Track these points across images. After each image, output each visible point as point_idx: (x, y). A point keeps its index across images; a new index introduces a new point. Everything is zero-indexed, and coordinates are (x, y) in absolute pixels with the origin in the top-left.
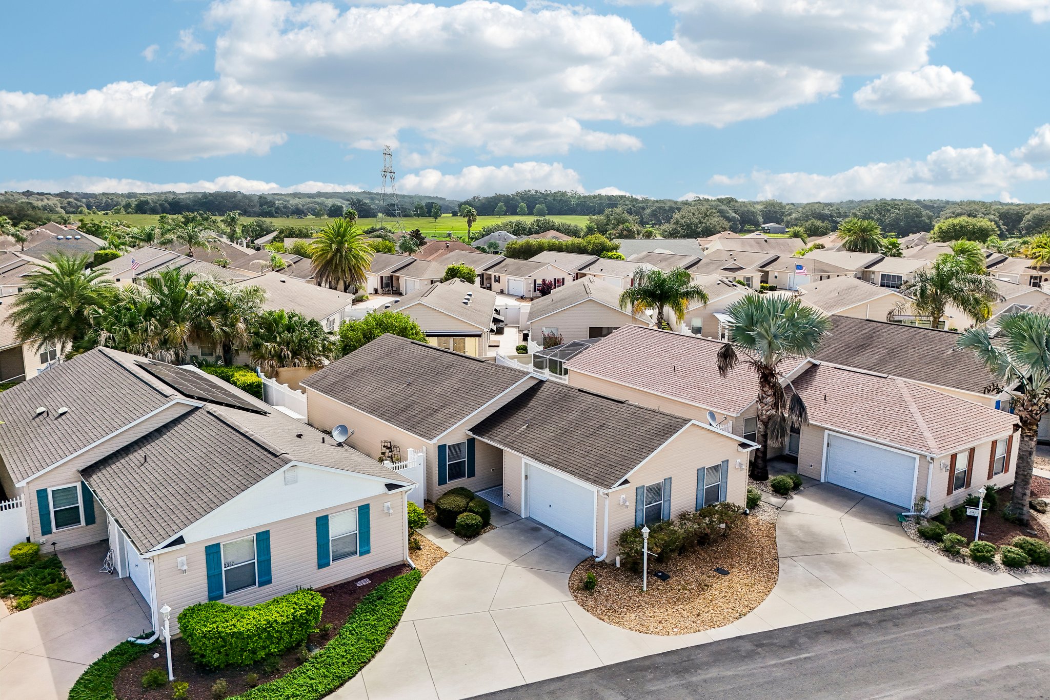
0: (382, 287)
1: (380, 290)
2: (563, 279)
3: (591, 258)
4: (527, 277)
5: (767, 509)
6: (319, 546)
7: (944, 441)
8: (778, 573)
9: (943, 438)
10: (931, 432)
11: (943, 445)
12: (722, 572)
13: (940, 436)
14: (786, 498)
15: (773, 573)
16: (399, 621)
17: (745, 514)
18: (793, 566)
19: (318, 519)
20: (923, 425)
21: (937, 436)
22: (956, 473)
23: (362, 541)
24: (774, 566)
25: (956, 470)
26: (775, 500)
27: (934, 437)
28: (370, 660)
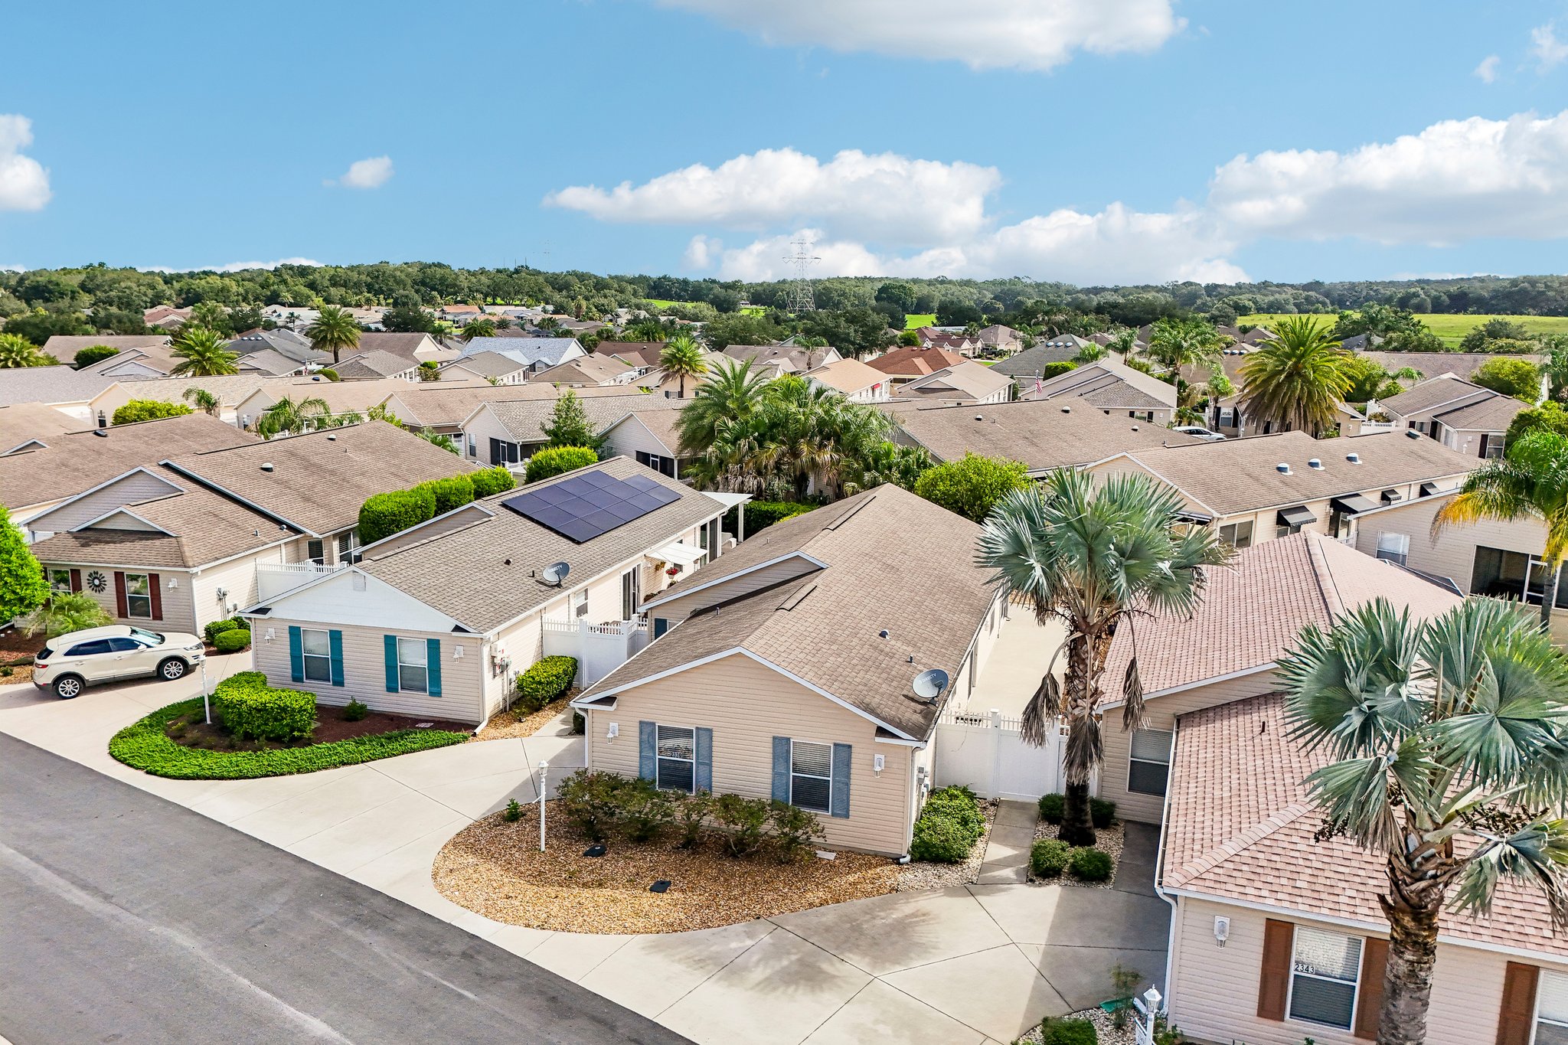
5: (951, 875)
6: (387, 667)
7: (1252, 877)
8: (709, 927)
9: (1259, 870)
10: (1253, 847)
11: (1223, 879)
12: (661, 887)
13: (1265, 863)
14: (1032, 881)
15: (705, 924)
16: (363, 762)
17: (896, 860)
18: (750, 935)
19: (386, 637)
20: (1266, 829)
21: (1250, 861)
22: (1292, 973)
23: (432, 679)
24: (728, 920)
25: (1293, 966)
26: (1008, 873)
27: (1237, 859)
28: (282, 774)
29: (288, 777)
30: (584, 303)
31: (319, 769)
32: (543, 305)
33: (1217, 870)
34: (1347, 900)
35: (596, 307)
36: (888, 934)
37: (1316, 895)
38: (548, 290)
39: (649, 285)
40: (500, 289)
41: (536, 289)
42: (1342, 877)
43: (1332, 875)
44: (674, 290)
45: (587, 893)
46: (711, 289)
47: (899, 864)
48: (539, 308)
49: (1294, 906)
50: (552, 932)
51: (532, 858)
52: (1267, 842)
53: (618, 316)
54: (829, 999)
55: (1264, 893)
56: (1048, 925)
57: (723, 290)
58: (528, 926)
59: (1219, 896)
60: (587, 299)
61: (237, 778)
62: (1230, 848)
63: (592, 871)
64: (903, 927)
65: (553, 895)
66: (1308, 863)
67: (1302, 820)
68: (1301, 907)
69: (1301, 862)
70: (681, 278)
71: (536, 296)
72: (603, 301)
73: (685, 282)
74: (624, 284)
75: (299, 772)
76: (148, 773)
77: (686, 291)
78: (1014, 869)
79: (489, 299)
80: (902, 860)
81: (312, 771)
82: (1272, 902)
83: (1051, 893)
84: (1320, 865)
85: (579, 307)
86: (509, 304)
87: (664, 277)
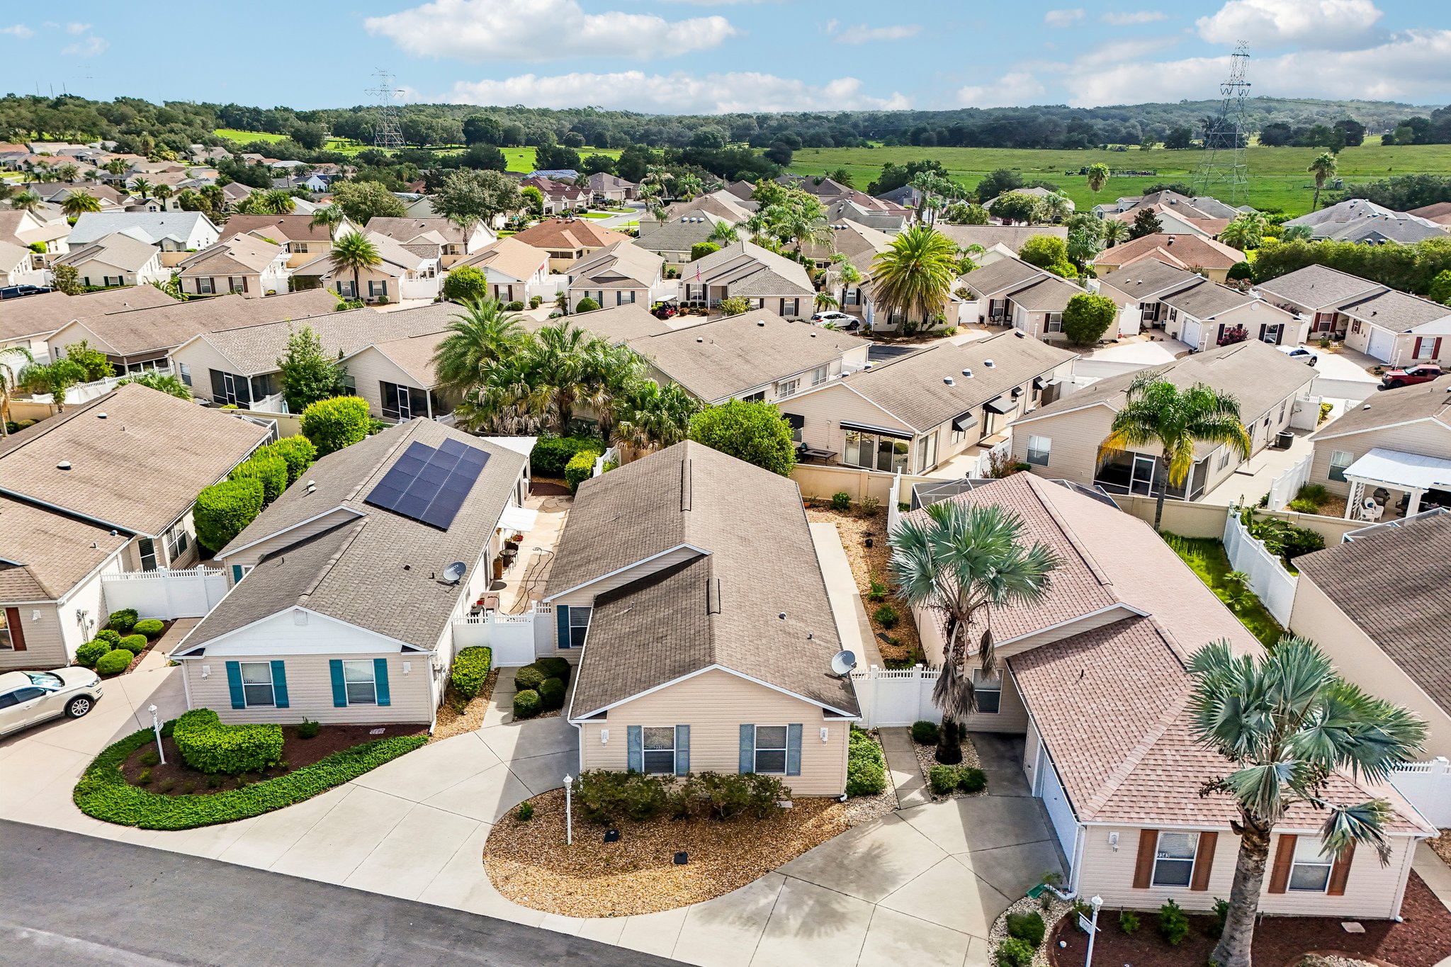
0: (990, 315)
1: (987, 320)
2: (1282, 326)
3: (1375, 287)
4: (1206, 319)
5: (879, 805)
6: (334, 686)
7: (1132, 804)
8: (738, 887)
9: (1134, 799)
10: (1126, 783)
11: (1116, 809)
12: (681, 859)
13: (1136, 794)
14: (935, 799)
15: (733, 886)
16: (348, 781)
17: (837, 799)
18: (772, 888)
19: (331, 662)
20: (1128, 767)
21: (1127, 793)
22: (1156, 859)
23: (380, 690)
24: (749, 878)
25: (1156, 854)
26: (916, 795)
27: (1119, 793)
28: (281, 808)
29: (286, 809)
30: (152, 142)
31: (313, 796)
32: (100, 141)
33: (1110, 803)
34: (1190, 812)
35: (167, 144)
36: (865, 866)
37: (1172, 812)
38: (104, 123)
39: (216, 113)
40: (46, 123)
41: (89, 123)
42: (1182, 795)
43: (1176, 795)
44: (245, 119)
45: (629, 877)
46: (287, 119)
47: (840, 802)
48: (98, 145)
49: (1161, 822)
50: (623, 918)
51: (566, 853)
52: (1133, 777)
53: (193, 154)
54: (854, 930)
55: (1142, 815)
56: (963, 836)
57: (304, 123)
58: (602, 916)
59: (1117, 822)
60: (152, 134)
61: (239, 819)
62: (1112, 785)
63: (621, 856)
64: (871, 858)
65: (605, 884)
66: (1160, 789)
67: (1148, 757)
68: (1166, 822)
69: (1156, 788)
70: (251, 106)
71: (90, 130)
72: (173, 137)
73: (256, 111)
74: (191, 116)
75: (295, 802)
76: (142, 828)
77: (258, 120)
78: (918, 790)
79: (34, 134)
80: (842, 799)
81: (307, 799)
82: (1148, 821)
83: (951, 807)
84: (1167, 789)
85: (146, 144)
86: (57, 141)
87: (231, 105)
